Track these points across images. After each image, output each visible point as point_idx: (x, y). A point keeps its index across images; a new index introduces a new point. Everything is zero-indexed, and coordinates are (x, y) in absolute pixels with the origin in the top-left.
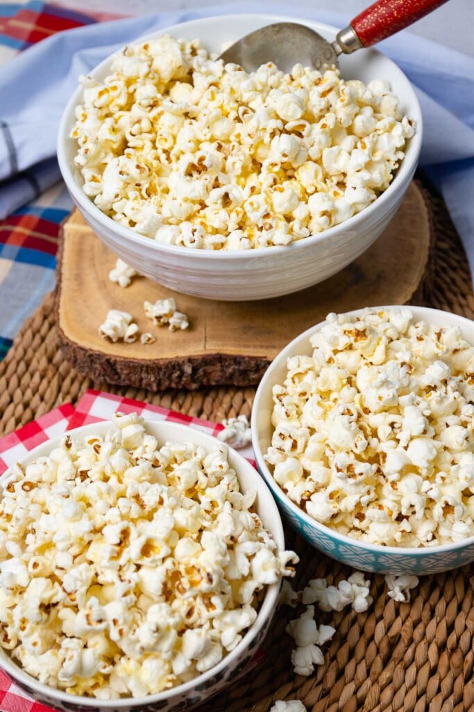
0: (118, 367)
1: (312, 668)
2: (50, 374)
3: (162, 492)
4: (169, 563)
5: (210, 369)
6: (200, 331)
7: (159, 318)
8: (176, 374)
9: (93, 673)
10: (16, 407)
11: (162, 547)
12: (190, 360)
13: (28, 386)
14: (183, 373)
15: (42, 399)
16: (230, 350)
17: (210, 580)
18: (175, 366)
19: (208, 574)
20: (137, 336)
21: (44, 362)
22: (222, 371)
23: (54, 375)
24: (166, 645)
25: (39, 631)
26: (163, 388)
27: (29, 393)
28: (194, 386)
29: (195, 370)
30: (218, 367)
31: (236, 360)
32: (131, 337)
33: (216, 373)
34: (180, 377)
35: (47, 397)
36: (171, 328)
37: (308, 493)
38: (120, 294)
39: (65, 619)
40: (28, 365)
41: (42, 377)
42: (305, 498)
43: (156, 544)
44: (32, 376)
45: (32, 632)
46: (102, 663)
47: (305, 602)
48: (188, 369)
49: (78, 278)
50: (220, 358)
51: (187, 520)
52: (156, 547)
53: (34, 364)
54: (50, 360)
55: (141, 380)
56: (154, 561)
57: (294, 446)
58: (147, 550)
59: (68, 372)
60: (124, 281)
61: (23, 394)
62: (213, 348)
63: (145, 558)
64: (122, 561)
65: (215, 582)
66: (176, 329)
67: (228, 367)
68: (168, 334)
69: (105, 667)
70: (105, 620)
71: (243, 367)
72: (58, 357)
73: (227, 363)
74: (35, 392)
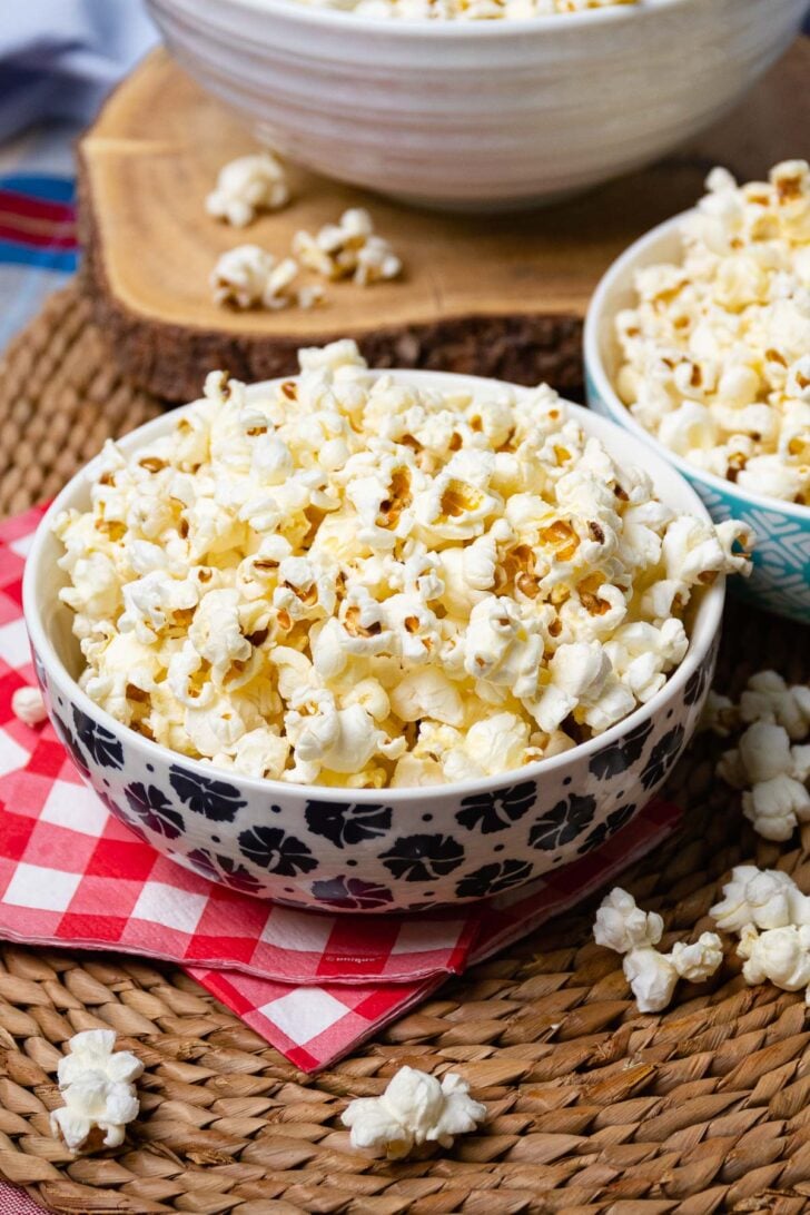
1: (792, 817)
2: (88, 417)
3: (455, 424)
4: (499, 530)
5: (453, 351)
6: (423, 282)
7: (334, 254)
8: (384, 362)
9: (366, 756)
10: (25, 472)
11: (481, 498)
12: (413, 330)
13: (45, 438)
14: (396, 359)
16: (494, 304)
17: (599, 537)
18: (380, 345)
19: (593, 526)
20: (288, 297)
21: (69, 400)
22: (480, 355)
24: (527, 658)
25: (228, 698)
27: (48, 451)
29: (424, 352)
30: (470, 348)
31: (511, 324)
32: (279, 294)
36: (361, 276)
37: (739, 458)
39: (287, 665)
40: (35, 406)
41: (74, 420)
42: (735, 465)
43: (467, 494)
44: (49, 420)
45: (213, 703)
46: (381, 735)
47: (747, 716)
48: (409, 350)
50: (474, 327)
51: (519, 464)
52: (469, 501)
53: (48, 404)
54: (83, 394)
56: (468, 524)
57: (696, 379)
58: (451, 502)
60: (239, 213)
61: (37, 449)
62: (455, 305)
63: (450, 518)
64: (401, 530)
65: (607, 540)
66: (375, 281)
67: (491, 343)
68: (354, 293)
69: (387, 742)
70: (387, 628)
71: (524, 339)
72: (100, 387)
73: (489, 335)
74: (63, 445)
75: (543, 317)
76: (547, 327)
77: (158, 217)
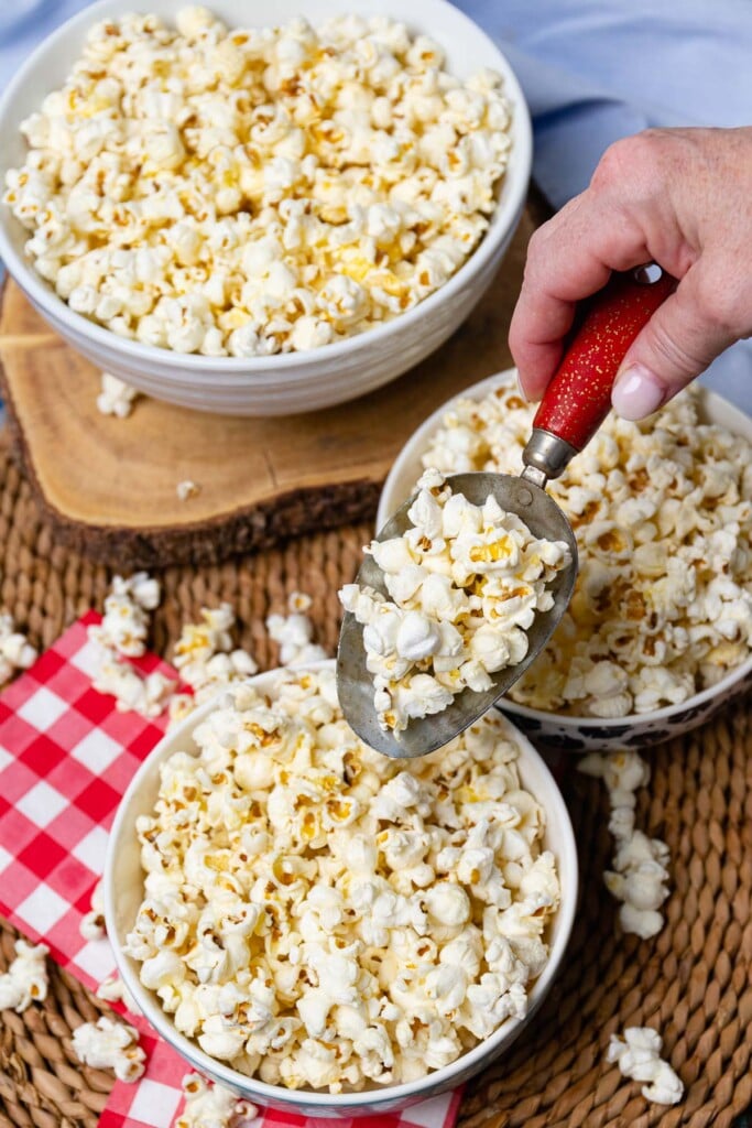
0: (155, 543)
2: (42, 572)
5: (288, 512)
6: (259, 461)
8: (243, 533)
12: (260, 507)
13: (16, 600)
14: (251, 527)
15: (44, 613)
16: (313, 478)
18: (239, 521)
21: (26, 558)
22: (307, 511)
23: (48, 573)
26: (225, 555)
27: (21, 609)
28: (270, 542)
29: (269, 519)
30: (300, 507)
31: (326, 491)
33: (298, 516)
34: (249, 536)
35: (50, 607)
38: (120, 430)
41: (33, 579)
44: (16, 581)
48: (259, 522)
49: (46, 419)
50: (301, 495)
53: (11, 563)
54: (34, 552)
55: (192, 552)
59: (66, 564)
60: (122, 408)
62: (286, 482)
67: (314, 504)
71: (337, 499)
72: (44, 542)
73: (312, 499)
74: (30, 605)
75: (348, 485)
76: (351, 491)
77: (62, 412)
